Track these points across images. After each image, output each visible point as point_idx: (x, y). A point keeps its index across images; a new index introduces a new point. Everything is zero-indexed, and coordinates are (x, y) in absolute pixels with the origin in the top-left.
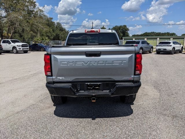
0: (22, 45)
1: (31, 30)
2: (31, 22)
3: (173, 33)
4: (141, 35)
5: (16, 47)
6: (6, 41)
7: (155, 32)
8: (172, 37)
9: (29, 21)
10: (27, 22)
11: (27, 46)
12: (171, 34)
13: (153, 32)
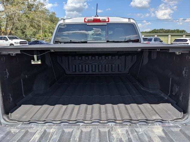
0: (20, 42)
1: (32, 26)
2: (31, 16)
3: (183, 30)
5: (14, 44)
6: (3, 38)
7: (164, 29)
8: (184, 34)
9: (29, 16)
10: (27, 16)
11: (26, 43)
12: (181, 31)
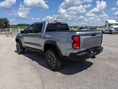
4: (17, 26)
13: (25, 24)
